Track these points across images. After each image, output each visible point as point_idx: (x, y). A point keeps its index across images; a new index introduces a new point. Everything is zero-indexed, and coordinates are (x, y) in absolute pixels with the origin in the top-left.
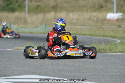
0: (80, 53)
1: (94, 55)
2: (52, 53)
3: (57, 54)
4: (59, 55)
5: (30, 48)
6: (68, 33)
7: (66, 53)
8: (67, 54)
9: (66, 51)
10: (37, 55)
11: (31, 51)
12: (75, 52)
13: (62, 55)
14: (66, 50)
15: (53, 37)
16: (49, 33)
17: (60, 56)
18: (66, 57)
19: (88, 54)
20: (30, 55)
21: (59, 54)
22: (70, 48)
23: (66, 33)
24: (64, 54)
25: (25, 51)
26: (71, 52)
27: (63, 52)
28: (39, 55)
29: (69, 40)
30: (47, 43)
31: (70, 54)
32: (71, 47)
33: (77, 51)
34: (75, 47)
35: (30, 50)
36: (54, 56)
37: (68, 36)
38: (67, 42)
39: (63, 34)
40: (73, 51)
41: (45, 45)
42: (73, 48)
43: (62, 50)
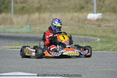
1: (89, 54)
2: (49, 53)
4: (55, 55)
5: (27, 48)
6: (63, 32)
7: (63, 53)
8: (64, 54)
9: (62, 51)
10: (34, 54)
11: (28, 51)
12: (71, 52)
13: (58, 55)
14: (63, 49)
15: (49, 36)
17: (56, 55)
19: (84, 54)
20: (27, 54)
21: (55, 53)
22: (66, 48)
23: (62, 32)
24: (60, 54)
25: (21, 51)
26: (67, 52)
27: (59, 52)
28: (36, 55)
29: (65, 40)
30: (43, 43)
31: (67, 54)
32: (67, 46)
33: (74, 51)
34: (71, 47)
35: (26, 50)
36: (50, 56)
37: (64, 36)
38: (63, 42)
39: (59, 34)
40: (69, 51)
41: (41, 45)
42: (69, 48)
43: (58, 50)
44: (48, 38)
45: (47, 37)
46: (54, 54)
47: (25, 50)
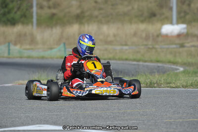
0: (113, 90)
2: (69, 91)
3: (77, 92)
4: (79, 93)
5: (35, 83)
6: (94, 57)
7: (91, 90)
8: (93, 92)
9: (91, 87)
10: (45, 93)
11: (36, 88)
12: (105, 89)
13: (84, 94)
14: (92, 85)
15: (72, 64)
16: (65, 57)
17: (80, 95)
18: (91, 97)
19: (127, 92)
20: (35, 94)
21: (79, 91)
22: (97, 83)
23: (92, 57)
24: (87, 93)
25: (27, 88)
26: (99, 89)
27: (85, 90)
28: (48, 94)
29: (96, 69)
30: (62, 75)
31: (97, 92)
32: (98, 80)
33: (109, 87)
34: (106, 81)
35: (34, 86)
36: (71, 95)
37: (95, 62)
38: (93, 72)
39: (88, 59)
40: (102, 87)
41: (59, 78)
42: (102, 82)
43: (84, 86)
44: (69, 67)
45: (69, 64)
46: (77, 93)
47: (32, 87)
